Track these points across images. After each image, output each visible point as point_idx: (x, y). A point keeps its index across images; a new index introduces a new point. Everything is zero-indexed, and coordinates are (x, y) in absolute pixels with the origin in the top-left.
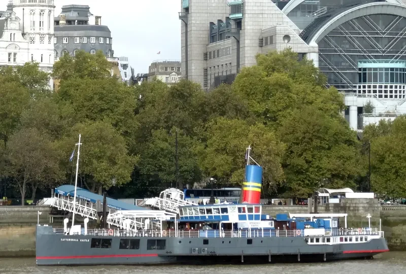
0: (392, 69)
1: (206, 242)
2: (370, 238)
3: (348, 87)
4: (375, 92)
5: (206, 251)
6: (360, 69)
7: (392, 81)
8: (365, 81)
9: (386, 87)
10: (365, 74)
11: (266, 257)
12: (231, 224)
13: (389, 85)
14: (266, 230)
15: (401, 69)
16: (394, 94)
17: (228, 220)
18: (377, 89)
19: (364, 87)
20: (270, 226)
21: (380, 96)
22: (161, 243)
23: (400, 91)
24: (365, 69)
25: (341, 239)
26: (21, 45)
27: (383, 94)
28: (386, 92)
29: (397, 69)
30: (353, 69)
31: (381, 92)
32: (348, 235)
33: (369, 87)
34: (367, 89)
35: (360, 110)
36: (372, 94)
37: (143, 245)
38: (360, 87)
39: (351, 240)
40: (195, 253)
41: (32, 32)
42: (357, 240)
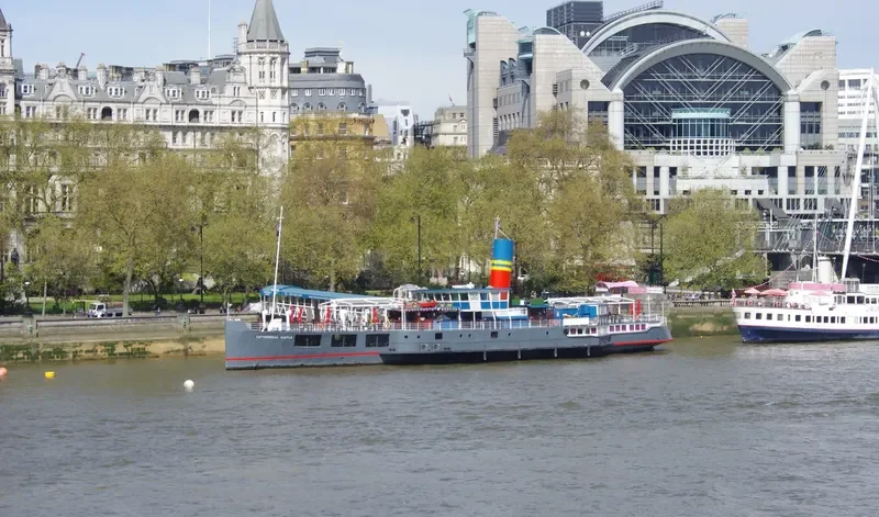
0: (712, 120)
1: (439, 336)
2: (648, 326)
3: (660, 142)
4: (692, 148)
5: (440, 347)
6: (674, 121)
7: (712, 134)
8: (680, 135)
9: (705, 142)
10: (680, 126)
11: (515, 352)
12: (472, 313)
13: (709, 140)
14: (516, 319)
15: (723, 120)
16: (714, 150)
17: (469, 308)
18: (695, 145)
19: (679, 142)
20: (523, 315)
21: (699, 154)
22: (383, 339)
23: (722, 148)
24: (680, 120)
25: (612, 329)
26: (248, 102)
27: (702, 150)
28: (705, 148)
29: (718, 120)
30: (667, 120)
31: (698, 148)
32: (620, 322)
33: (685, 142)
34: (682, 145)
35: (673, 171)
36: (689, 150)
37: (361, 342)
38: (674, 142)
39: (624, 328)
40: (425, 351)
41: (262, 84)
42: (631, 328)
